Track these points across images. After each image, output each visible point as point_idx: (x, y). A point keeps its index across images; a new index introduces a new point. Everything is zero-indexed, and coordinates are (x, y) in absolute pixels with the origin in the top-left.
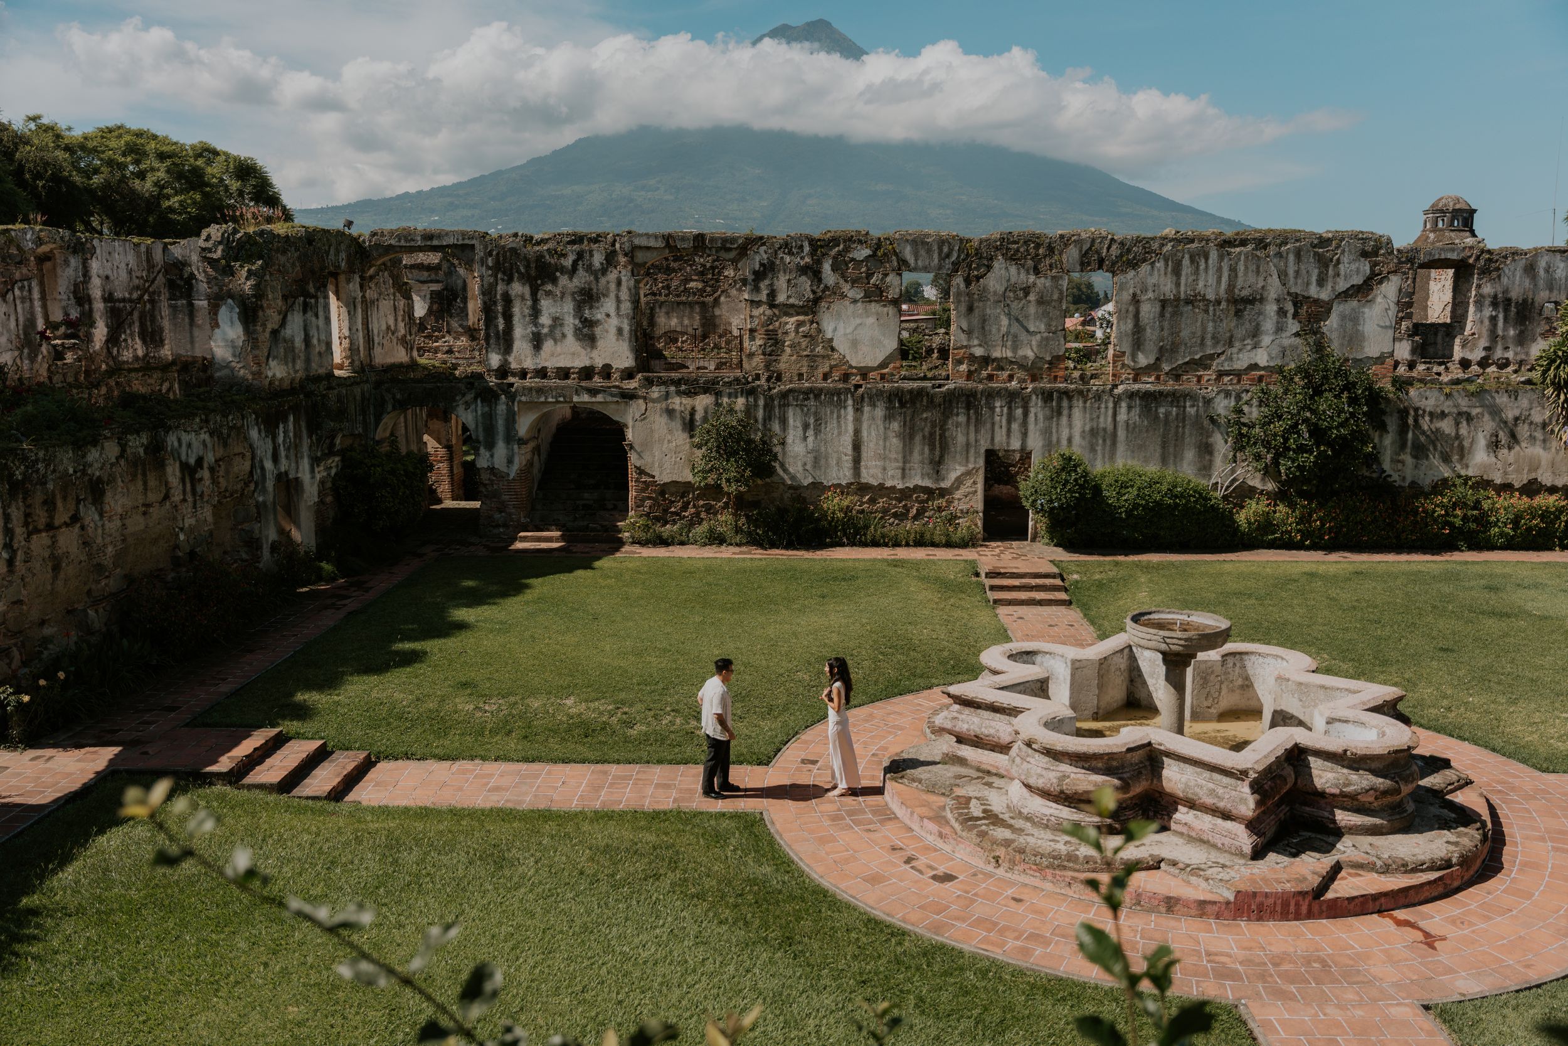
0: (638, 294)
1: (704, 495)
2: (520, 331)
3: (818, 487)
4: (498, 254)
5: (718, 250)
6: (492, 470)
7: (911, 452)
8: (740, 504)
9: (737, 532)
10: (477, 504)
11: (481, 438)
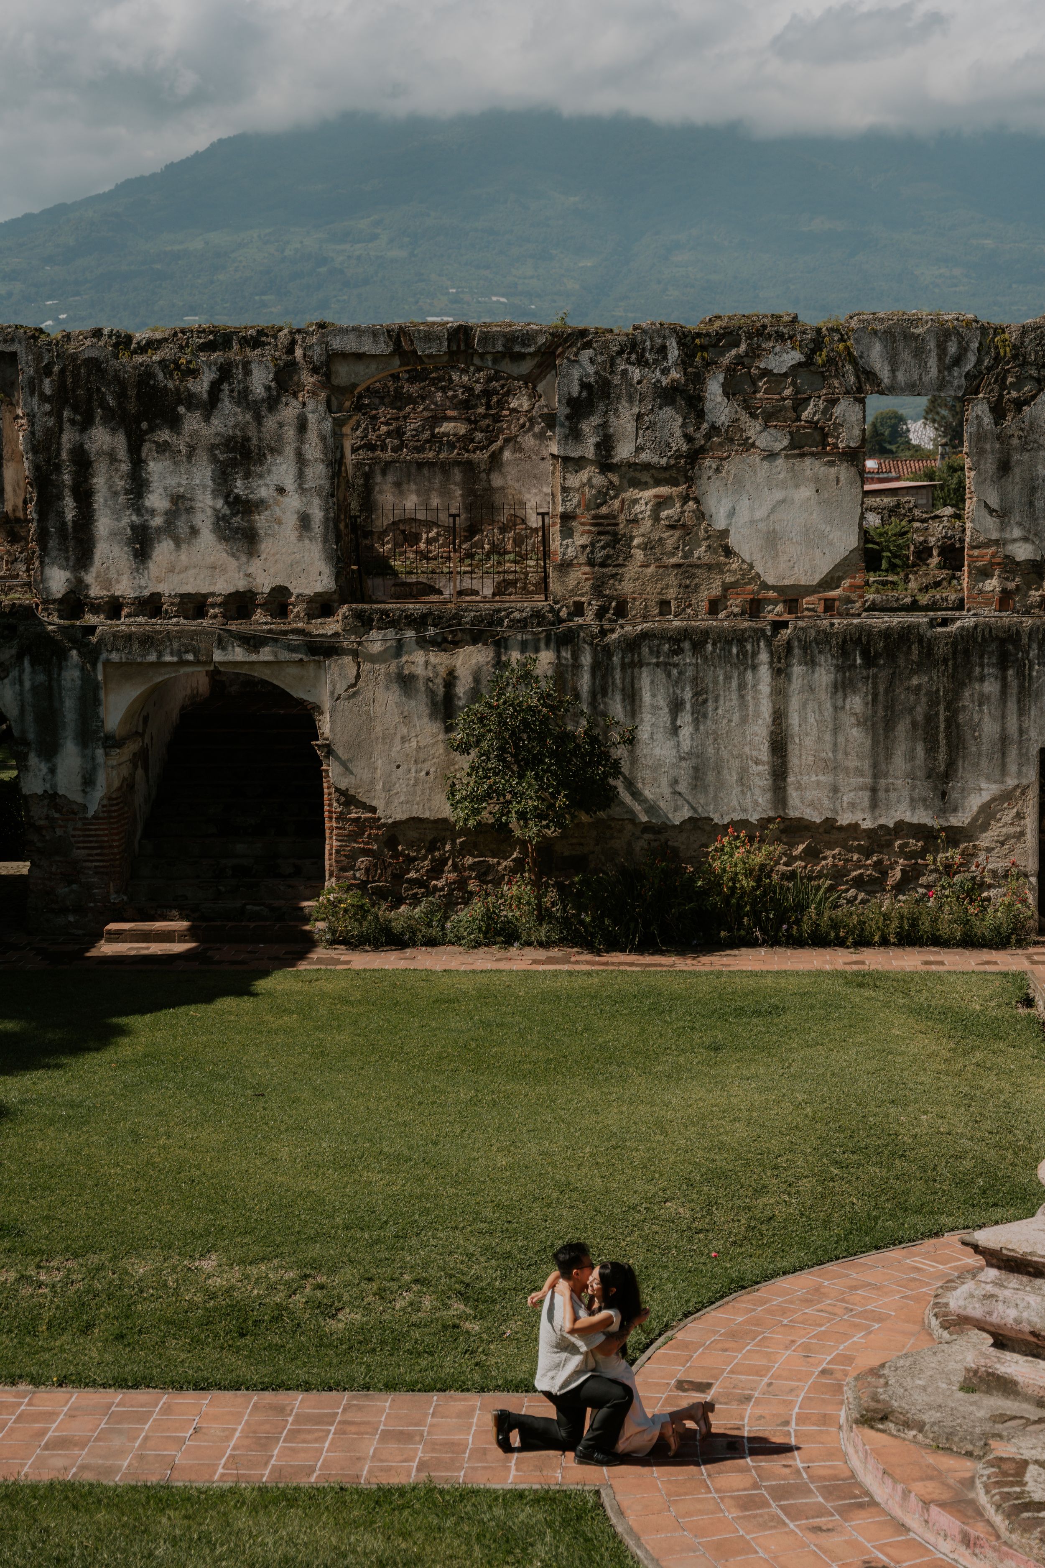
0: (340, 447)
1: (475, 845)
2: (108, 523)
3: (702, 827)
4: (63, 371)
5: (498, 358)
6: (52, 798)
7: (889, 756)
8: (547, 862)
9: (540, 919)
10: (22, 868)
11: (31, 736)
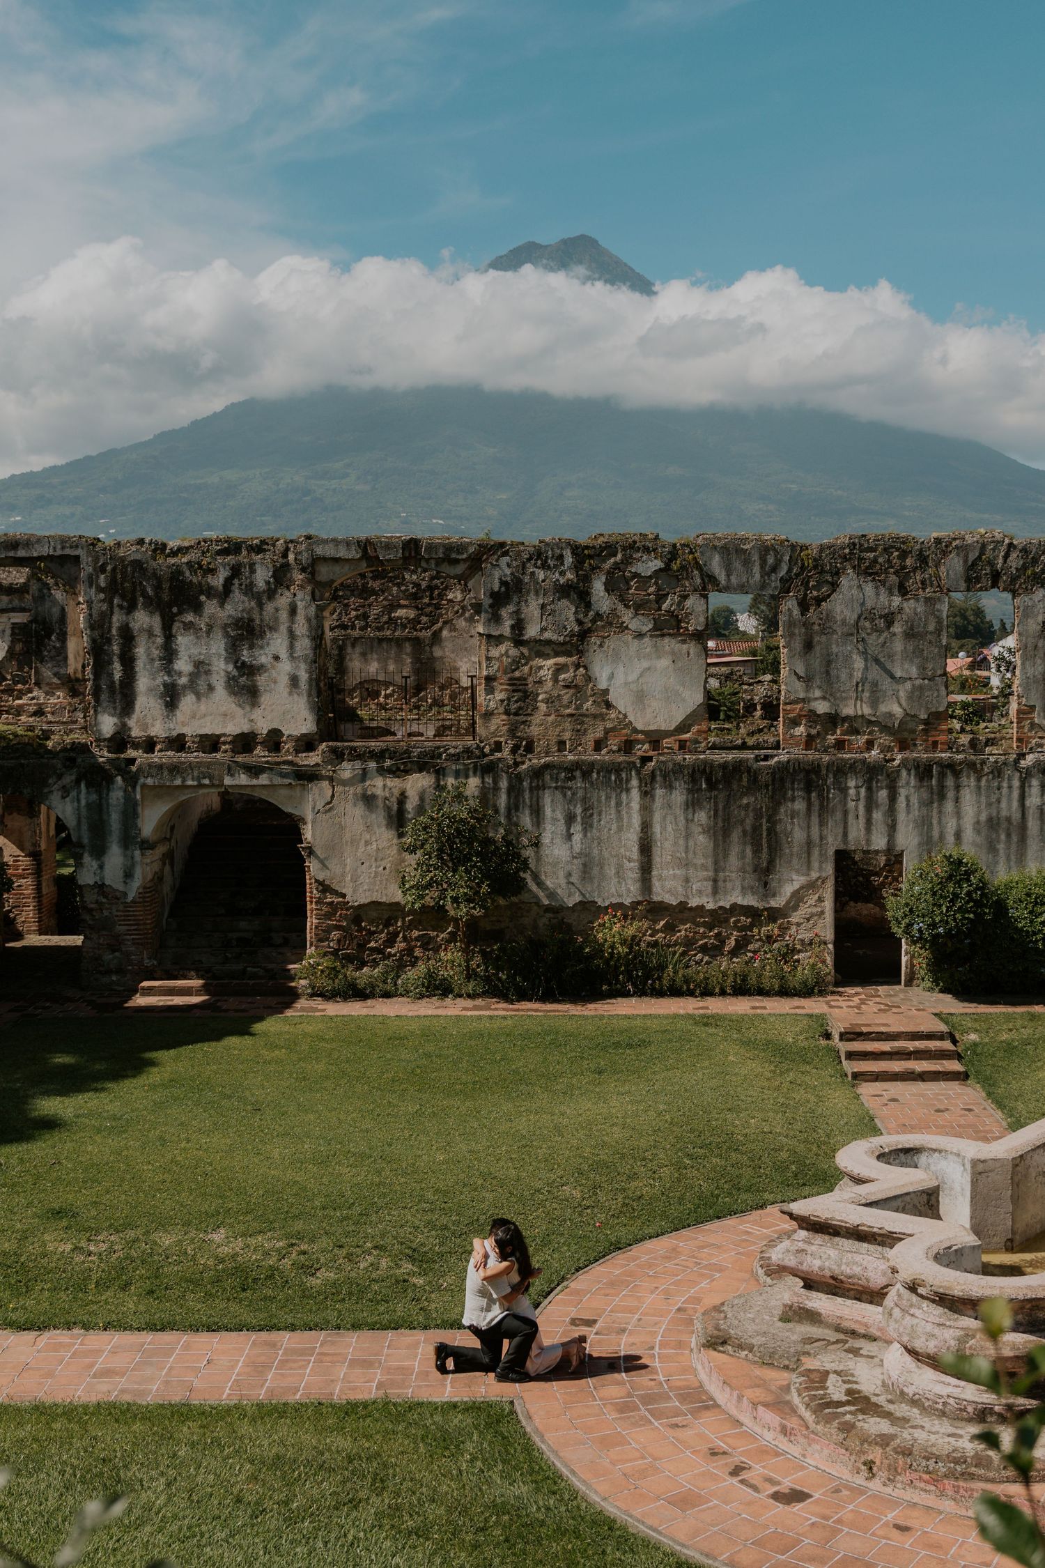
0: (322, 627)
1: (420, 922)
2: (146, 682)
3: (588, 908)
4: (114, 569)
5: (439, 562)
6: (101, 887)
7: (726, 856)
8: (473, 934)
9: (468, 977)
10: (78, 940)
11: (86, 841)
